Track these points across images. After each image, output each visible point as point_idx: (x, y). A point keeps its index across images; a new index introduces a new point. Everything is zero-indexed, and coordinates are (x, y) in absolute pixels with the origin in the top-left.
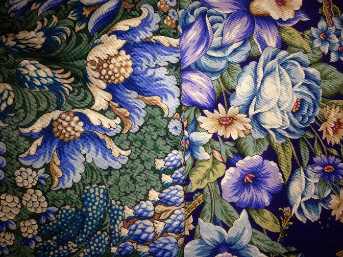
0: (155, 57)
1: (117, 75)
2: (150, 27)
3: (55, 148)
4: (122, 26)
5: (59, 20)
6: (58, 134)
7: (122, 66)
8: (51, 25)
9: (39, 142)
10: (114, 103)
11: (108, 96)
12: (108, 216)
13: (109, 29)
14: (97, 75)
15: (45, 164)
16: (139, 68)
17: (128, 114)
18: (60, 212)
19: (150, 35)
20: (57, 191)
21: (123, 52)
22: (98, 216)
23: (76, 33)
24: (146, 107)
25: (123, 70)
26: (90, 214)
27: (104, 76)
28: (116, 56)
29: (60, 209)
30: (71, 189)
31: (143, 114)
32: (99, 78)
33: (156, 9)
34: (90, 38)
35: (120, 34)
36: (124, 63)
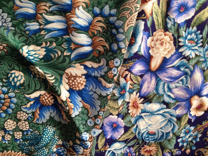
0: (96, 88)
1: (76, 86)
3: (38, 107)
4: (89, 64)
6: (41, 101)
7: (80, 83)
9: (32, 103)
10: (69, 99)
11: (68, 95)
12: (51, 141)
13: (81, 62)
14: (67, 81)
15: (33, 112)
16: (87, 88)
17: (73, 107)
18: (33, 132)
19: (99, 76)
20: (35, 123)
21: (84, 77)
22: (47, 141)
24: (82, 107)
25: (80, 85)
26: (44, 139)
27: (70, 83)
28: (79, 77)
29: (34, 131)
30: (41, 124)
31: (80, 110)
32: (67, 83)
33: (107, 65)
34: (70, 62)
35: (86, 67)
36: (82, 82)
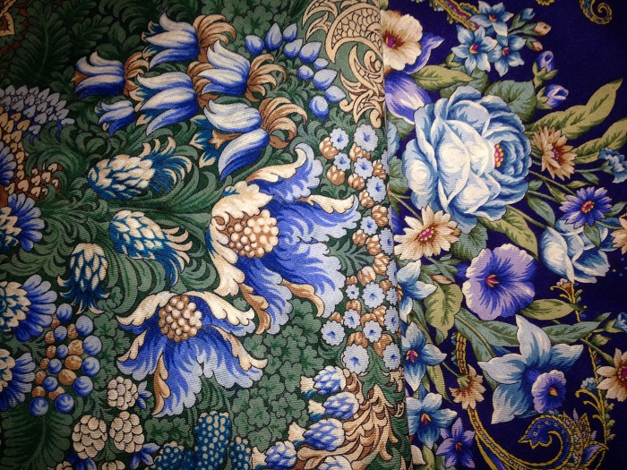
0: (311, 227)
1: (254, 245)
2: (307, 180)
3: (161, 352)
4: (269, 174)
5: (177, 145)
6: (166, 329)
7: (262, 233)
8: (165, 151)
9: (140, 340)
10: (247, 287)
11: (239, 275)
12: (229, 460)
13: (249, 175)
14: (225, 240)
15: (148, 375)
16: (287, 240)
17: (265, 306)
18: (161, 452)
19: (306, 192)
20: (160, 419)
21: (266, 213)
22: (216, 460)
23: (199, 169)
24: (292, 299)
25: (263, 239)
26: (205, 456)
27: (235, 243)
28: (255, 217)
29: (162, 447)
30: (179, 416)
31: (287, 308)
32: (227, 246)
33: (318, 154)
34: (220, 182)
35: (264, 186)
36: (266, 230)
